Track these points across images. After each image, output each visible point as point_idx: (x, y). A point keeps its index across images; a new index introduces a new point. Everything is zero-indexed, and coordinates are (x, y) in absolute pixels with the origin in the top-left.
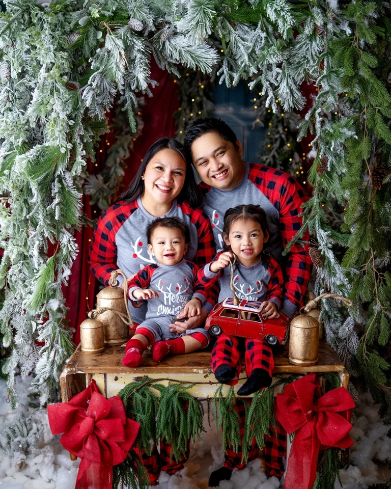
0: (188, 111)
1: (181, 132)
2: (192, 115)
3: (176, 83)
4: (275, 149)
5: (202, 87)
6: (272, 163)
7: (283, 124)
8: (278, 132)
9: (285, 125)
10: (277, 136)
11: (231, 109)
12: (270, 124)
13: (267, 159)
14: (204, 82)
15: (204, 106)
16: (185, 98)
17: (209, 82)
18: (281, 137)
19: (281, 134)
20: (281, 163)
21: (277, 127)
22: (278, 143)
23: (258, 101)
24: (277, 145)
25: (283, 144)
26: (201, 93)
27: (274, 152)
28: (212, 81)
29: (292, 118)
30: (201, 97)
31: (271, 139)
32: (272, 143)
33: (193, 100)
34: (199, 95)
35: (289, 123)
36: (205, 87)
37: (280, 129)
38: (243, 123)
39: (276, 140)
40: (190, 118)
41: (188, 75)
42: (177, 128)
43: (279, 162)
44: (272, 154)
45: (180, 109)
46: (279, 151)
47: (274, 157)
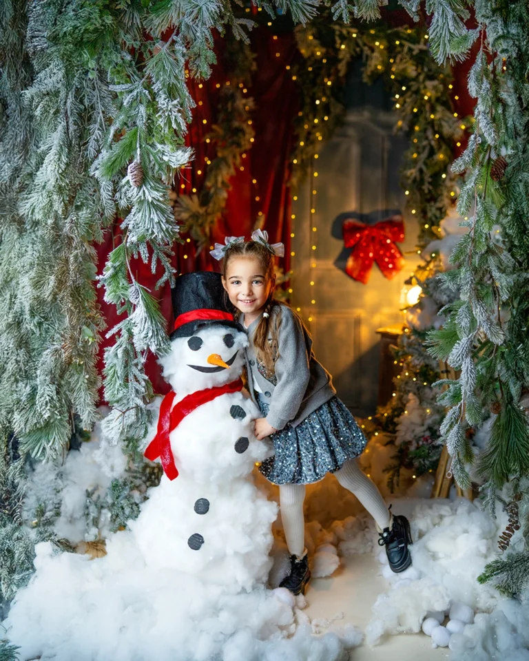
0: (311, 117)
1: (302, 144)
2: (316, 121)
3: (295, 81)
4: (422, 160)
5: (329, 83)
6: (418, 179)
7: (433, 127)
8: (427, 138)
9: (436, 128)
10: (425, 143)
11: (367, 114)
12: (417, 128)
13: (411, 174)
14: (332, 78)
15: (332, 110)
16: (308, 100)
17: (338, 78)
18: (430, 144)
19: (429, 141)
20: (430, 180)
21: (425, 131)
22: (427, 151)
23: (402, 99)
24: (425, 155)
25: (432, 153)
26: (328, 92)
27: (420, 165)
28: (341, 74)
29: (446, 119)
30: (328, 97)
31: (418, 147)
32: (419, 154)
33: (318, 102)
34: (324, 94)
35: (441, 126)
36: (332, 83)
37: (429, 133)
38: (382, 132)
39: (424, 148)
40: (314, 126)
41: (310, 69)
42: (297, 139)
43: (427, 179)
44: (418, 167)
45: (300, 114)
46: (428, 161)
47: (421, 171)
